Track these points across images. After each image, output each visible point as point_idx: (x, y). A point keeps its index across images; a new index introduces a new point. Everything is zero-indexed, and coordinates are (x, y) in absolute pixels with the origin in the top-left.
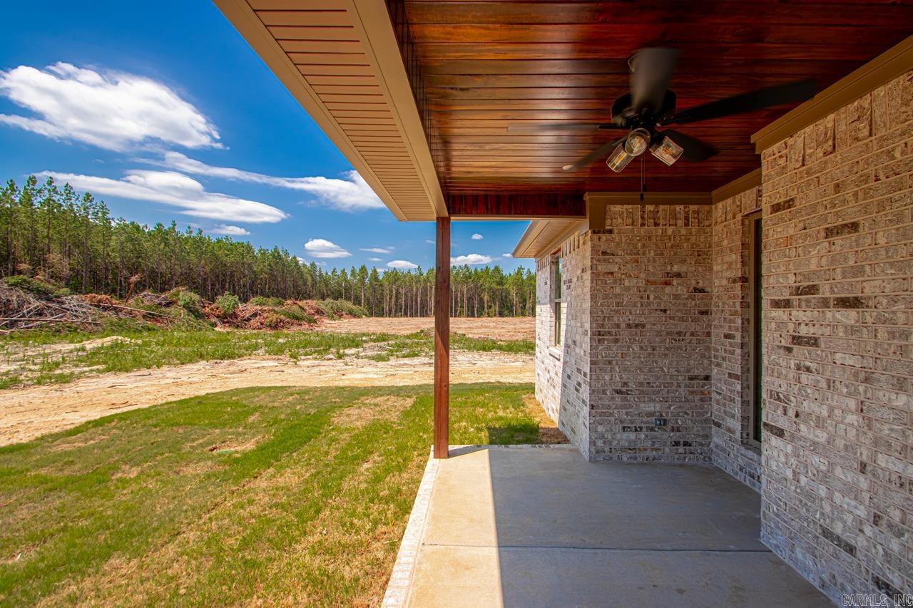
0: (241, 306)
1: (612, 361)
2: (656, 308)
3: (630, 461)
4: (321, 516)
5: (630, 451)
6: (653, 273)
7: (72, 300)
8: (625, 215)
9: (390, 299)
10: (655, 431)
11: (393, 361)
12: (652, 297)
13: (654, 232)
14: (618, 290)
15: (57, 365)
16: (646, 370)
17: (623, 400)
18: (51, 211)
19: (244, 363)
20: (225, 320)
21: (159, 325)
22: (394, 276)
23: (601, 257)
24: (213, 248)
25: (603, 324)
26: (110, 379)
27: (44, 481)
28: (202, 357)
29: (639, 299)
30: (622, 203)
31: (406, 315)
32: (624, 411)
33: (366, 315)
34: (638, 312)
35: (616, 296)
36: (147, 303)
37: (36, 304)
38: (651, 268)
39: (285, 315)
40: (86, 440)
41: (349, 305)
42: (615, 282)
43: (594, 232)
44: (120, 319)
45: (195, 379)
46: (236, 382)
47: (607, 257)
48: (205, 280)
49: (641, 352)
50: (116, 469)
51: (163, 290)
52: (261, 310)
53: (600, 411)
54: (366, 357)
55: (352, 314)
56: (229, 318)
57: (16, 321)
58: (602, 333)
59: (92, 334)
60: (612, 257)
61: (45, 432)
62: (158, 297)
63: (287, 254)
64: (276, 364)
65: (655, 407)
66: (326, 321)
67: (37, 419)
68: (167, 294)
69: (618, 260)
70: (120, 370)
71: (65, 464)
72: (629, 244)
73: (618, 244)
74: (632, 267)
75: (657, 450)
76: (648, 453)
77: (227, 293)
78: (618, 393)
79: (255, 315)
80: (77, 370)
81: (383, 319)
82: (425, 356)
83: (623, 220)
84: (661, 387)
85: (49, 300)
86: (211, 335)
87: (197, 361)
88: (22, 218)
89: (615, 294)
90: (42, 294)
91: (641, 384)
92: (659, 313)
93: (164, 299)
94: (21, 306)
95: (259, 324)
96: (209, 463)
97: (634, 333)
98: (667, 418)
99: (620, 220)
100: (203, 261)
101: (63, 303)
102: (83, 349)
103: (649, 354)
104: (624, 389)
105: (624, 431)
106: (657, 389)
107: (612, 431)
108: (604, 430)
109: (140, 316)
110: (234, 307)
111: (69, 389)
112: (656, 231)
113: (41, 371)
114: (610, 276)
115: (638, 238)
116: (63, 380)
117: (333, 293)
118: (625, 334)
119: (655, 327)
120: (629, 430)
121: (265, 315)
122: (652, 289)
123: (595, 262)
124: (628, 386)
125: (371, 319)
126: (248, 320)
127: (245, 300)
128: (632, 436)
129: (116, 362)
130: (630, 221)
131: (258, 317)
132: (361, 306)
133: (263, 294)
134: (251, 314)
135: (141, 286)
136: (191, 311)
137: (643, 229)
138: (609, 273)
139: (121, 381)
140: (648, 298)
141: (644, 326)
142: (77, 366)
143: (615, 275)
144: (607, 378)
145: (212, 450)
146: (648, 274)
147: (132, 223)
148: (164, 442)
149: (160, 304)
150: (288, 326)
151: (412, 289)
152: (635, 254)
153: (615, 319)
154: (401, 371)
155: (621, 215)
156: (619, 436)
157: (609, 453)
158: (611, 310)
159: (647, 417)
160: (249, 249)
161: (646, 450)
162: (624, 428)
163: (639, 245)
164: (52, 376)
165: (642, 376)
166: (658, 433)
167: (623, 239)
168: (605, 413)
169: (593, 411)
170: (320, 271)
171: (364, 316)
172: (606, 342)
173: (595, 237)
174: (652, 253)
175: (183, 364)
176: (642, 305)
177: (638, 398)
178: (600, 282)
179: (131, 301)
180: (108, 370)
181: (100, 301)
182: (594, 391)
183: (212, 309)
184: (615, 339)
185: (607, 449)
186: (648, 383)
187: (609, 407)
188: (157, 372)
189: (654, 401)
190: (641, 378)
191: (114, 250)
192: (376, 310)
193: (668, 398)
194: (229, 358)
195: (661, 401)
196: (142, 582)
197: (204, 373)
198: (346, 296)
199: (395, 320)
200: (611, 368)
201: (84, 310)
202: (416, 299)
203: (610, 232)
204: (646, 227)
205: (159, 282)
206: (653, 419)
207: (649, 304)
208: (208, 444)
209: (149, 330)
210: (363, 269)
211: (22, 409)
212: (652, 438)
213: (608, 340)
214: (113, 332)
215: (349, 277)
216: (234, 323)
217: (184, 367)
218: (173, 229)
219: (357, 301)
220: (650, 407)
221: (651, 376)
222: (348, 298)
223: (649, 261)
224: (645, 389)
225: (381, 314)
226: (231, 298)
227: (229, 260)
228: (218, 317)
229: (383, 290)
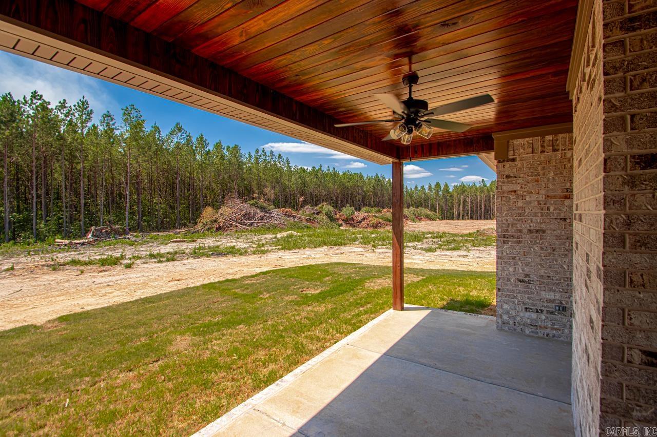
0: (356, 213)
1: (515, 257)
2: (557, 217)
3: (532, 334)
4: (321, 326)
5: (531, 327)
6: (552, 190)
7: (275, 212)
8: (526, 146)
9: (459, 206)
10: (555, 315)
11: (438, 252)
12: (552, 209)
13: (553, 157)
14: (520, 204)
15: (263, 245)
16: (546, 266)
17: (524, 287)
18: (266, 166)
19: (345, 249)
20: (347, 222)
21: (313, 225)
22: (462, 189)
23: (506, 180)
24: (341, 178)
25: (507, 230)
26: (281, 253)
27: (235, 294)
28: (325, 244)
29: (539, 211)
30: (523, 137)
31: (472, 218)
32: (527, 296)
33: (439, 219)
34: (539, 221)
35: (519, 208)
36: (307, 213)
37: (261, 214)
38: (550, 186)
39: (382, 219)
40: (257, 280)
41: (427, 212)
42: (518, 197)
43: (499, 162)
44: (295, 222)
45: (317, 256)
46: (336, 259)
47: (510, 179)
48: (337, 198)
49: (542, 252)
50: (261, 293)
51: (316, 205)
52: (367, 216)
53: (505, 293)
54: (421, 249)
55: (428, 218)
56: (349, 221)
57: (253, 223)
58: (506, 236)
59: (282, 230)
60: (515, 179)
61: (245, 275)
62: (313, 209)
63: (384, 178)
64: (363, 250)
65: (554, 296)
66: (410, 223)
67: (245, 269)
68: (317, 207)
69: (520, 181)
70: (287, 249)
71: (245, 288)
72: (531, 168)
73: (520, 168)
74: (533, 186)
75: (556, 329)
76: (548, 331)
77: (348, 205)
78: (521, 282)
79: (364, 219)
80: (270, 248)
81: (452, 221)
82: (465, 250)
83: (524, 150)
84: (561, 280)
85: (265, 212)
86: (336, 231)
87: (323, 246)
88: (255, 170)
89: (518, 207)
90: (263, 209)
91: (542, 277)
92: (559, 221)
93: (316, 210)
94: (254, 215)
95: (366, 225)
96: (296, 296)
97: (534, 237)
98: (567, 306)
99: (522, 150)
100: (336, 186)
101: (270, 213)
102: (275, 238)
103: (550, 254)
104: (526, 279)
105: (526, 311)
106: (557, 282)
107: (516, 309)
108: (509, 308)
109: (304, 221)
110: (352, 214)
111: (264, 257)
112: (556, 156)
113: (257, 247)
114: (513, 193)
115: (539, 163)
116: (263, 252)
117: (415, 203)
118: (527, 237)
119: (555, 232)
120: (531, 311)
121: (370, 219)
122: (552, 202)
123: (500, 184)
124: (530, 277)
125: (443, 221)
126: (360, 222)
127: (358, 209)
128: (534, 316)
129: (288, 245)
130: (530, 150)
131: (366, 220)
132: (436, 212)
133: (369, 205)
134: (362, 218)
135: (305, 203)
136: (329, 217)
137: (543, 155)
138: (512, 191)
139: (285, 254)
140: (548, 209)
141: (544, 232)
142: (271, 246)
143: (518, 192)
144: (511, 269)
145: (302, 291)
146: (548, 191)
147: (301, 168)
148: (283, 285)
149: (314, 213)
150: (384, 226)
151: (477, 198)
152: (536, 175)
153: (518, 226)
154: (440, 260)
155: (523, 146)
156: (522, 314)
157: (513, 326)
158: (514, 219)
159: (548, 302)
160: (361, 176)
161: (547, 328)
162: (526, 309)
163: (540, 168)
164: (260, 251)
165: (543, 271)
166: (558, 317)
167: (525, 165)
168: (509, 295)
169: (499, 293)
170: (407, 188)
171: (438, 219)
172: (510, 243)
173: (501, 165)
174: (552, 174)
175: (315, 247)
176: (542, 216)
177: (539, 287)
178: (504, 199)
179: (300, 212)
180: (282, 249)
181: (286, 212)
182: (500, 279)
183: (340, 216)
184: (518, 241)
185: (511, 322)
186: (549, 277)
187: (513, 291)
188: (302, 251)
189: (554, 291)
190: (542, 272)
191: (293, 184)
192: (447, 215)
193: (568, 290)
194: (339, 245)
195: (560, 292)
196: (245, 334)
197: (323, 253)
198: (425, 205)
199: (462, 222)
200: (514, 262)
201: (280, 217)
202: (481, 206)
203: (513, 160)
204: (545, 153)
205: (314, 200)
206: (554, 305)
207: (549, 214)
208: (300, 288)
209: (308, 228)
210: (438, 185)
211: (244, 265)
212: (552, 320)
213: (510, 241)
214: (291, 229)
215: (427, 191)
216: (352, 224)
217: (315, 249)
218: (321, 169)
219: (433, 208)
220: (551, 296)
221: (551, 271)
222: (426, 207)
223: (548, 180)
224: (545, 281)
225: (452, 218)
226: (350, 208)
227: (349, 185)
228: (343, 220)
229: (453, 200)
